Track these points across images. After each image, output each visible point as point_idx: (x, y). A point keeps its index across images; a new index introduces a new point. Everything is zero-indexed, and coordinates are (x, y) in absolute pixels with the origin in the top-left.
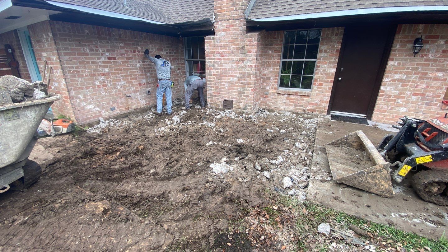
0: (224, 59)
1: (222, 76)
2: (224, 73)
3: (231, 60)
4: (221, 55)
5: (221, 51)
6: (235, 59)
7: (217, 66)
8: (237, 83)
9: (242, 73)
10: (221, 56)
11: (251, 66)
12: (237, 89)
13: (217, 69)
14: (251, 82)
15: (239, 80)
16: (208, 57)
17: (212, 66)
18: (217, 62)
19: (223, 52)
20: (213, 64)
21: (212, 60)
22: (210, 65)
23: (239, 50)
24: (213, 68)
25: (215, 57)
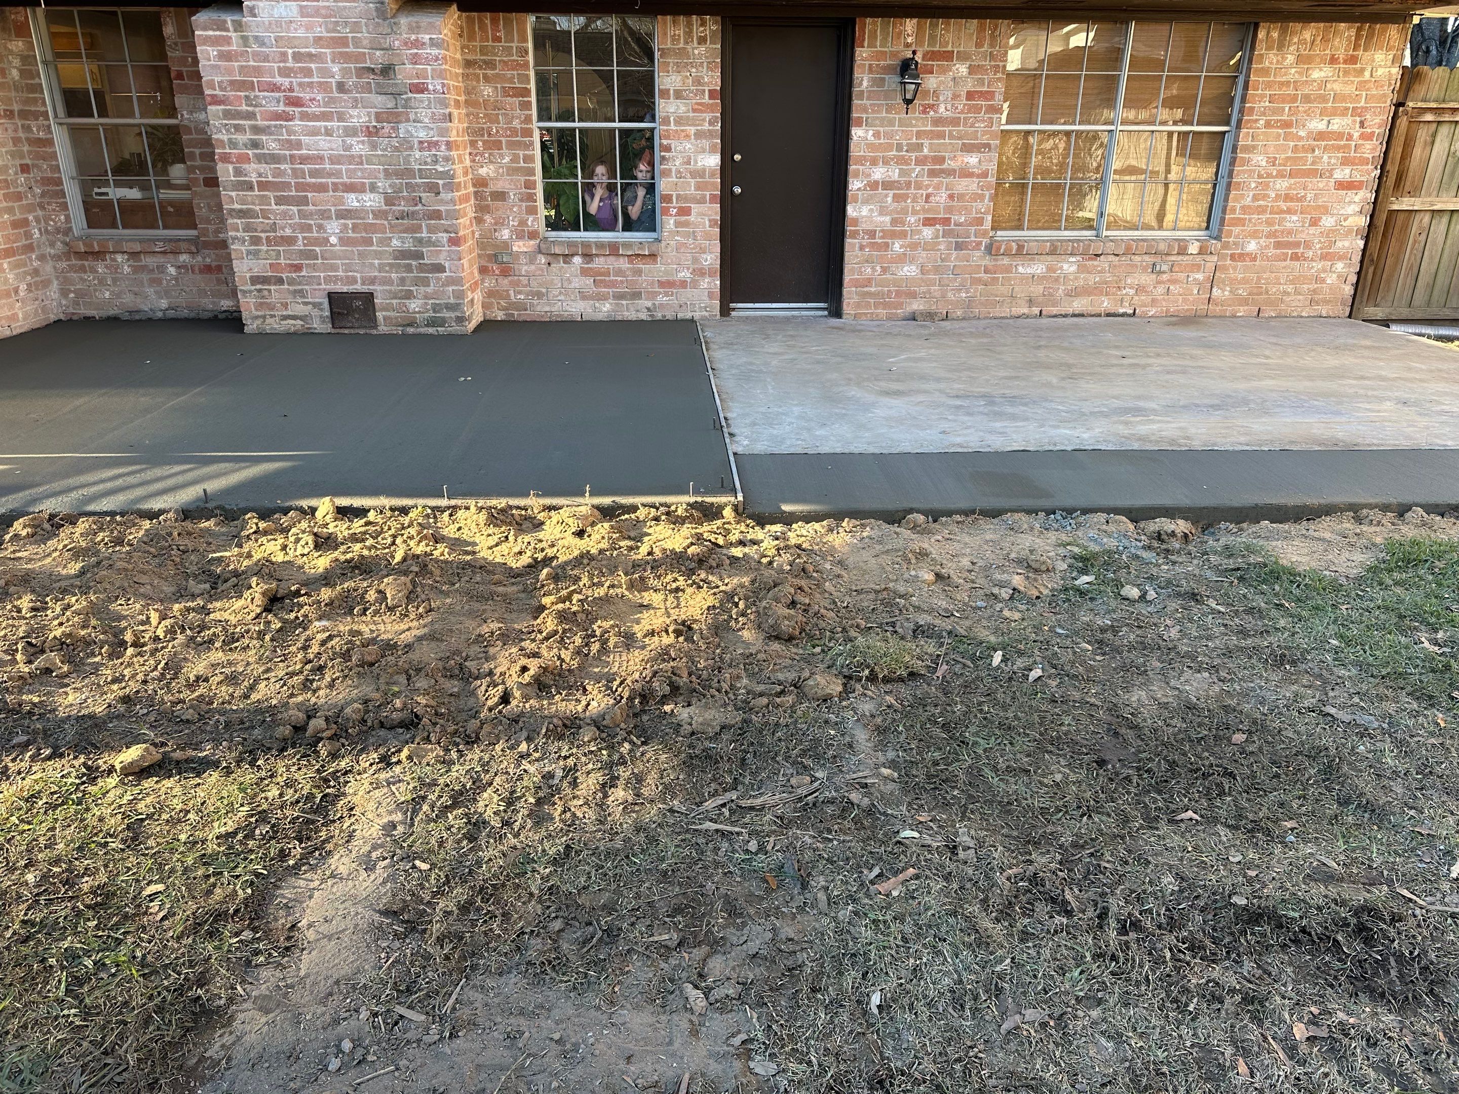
0: (305, 116)
1: (300, 187)
2: (314, 174)
3: (340, 119)
4: (287, 98)
5: (285, 82)
6: (359, 117)
7: (271, 145)
8: (378, 214)
9: (399, 174)
10: (286, 105)
11: (434, 145)
12: (386, 241)
13: (274, 159)
14: (442, 208)
15: (389, 201)
16: (222, 107)
17: (245, 145)
18: (269, 127)
19: (296, 88)
20: (249, 136)
21: (242, 118)
22: (233, 144)
23: (370, 79)
24: (255, 155)
25: (256, 106)
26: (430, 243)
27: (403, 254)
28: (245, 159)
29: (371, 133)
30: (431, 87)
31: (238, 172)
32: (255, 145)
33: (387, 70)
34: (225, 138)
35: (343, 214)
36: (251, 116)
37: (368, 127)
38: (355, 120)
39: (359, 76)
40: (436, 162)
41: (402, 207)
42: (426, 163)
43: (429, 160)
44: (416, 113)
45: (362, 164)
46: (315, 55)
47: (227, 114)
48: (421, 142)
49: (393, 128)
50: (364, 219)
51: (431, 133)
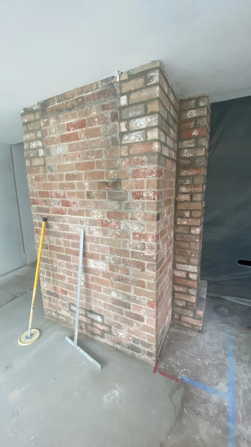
0: (71, 213)
1: (68, 251)
2: (73, 245)
3: (88, 215)
4: (63, 201)
5: (61, 191)
6: (97, 215)
8: (105, 275)
9: (118, 252)
10: (63, 205)
11: (143, 236)
12: (108, 291)
13: (57, 234)
14: (146, 281)
15: (112, 268)
16: (36, 206)
18: (54, 217)
19: (67, 196)
21: (43, 212)
23: (106, 189)
25: (49, 205)
26: (134, 300)
27: (117, 302)
29: (104, 224)
30: (145, 195)
32: (49, 226)
33: (116, 184)
35: (86, 270)
37: (102, 221)
38: (95, 216)
39: (99, 188)
40: (144, 249)
41: (119, 273)
42: (137, 248)
43: (139, 247)
44: (133, 214)
45: (98, 243)
46: (76, 176)
48: (135, 234)
49: (117, 223)
50: (97, 275)
51: (142, 228)
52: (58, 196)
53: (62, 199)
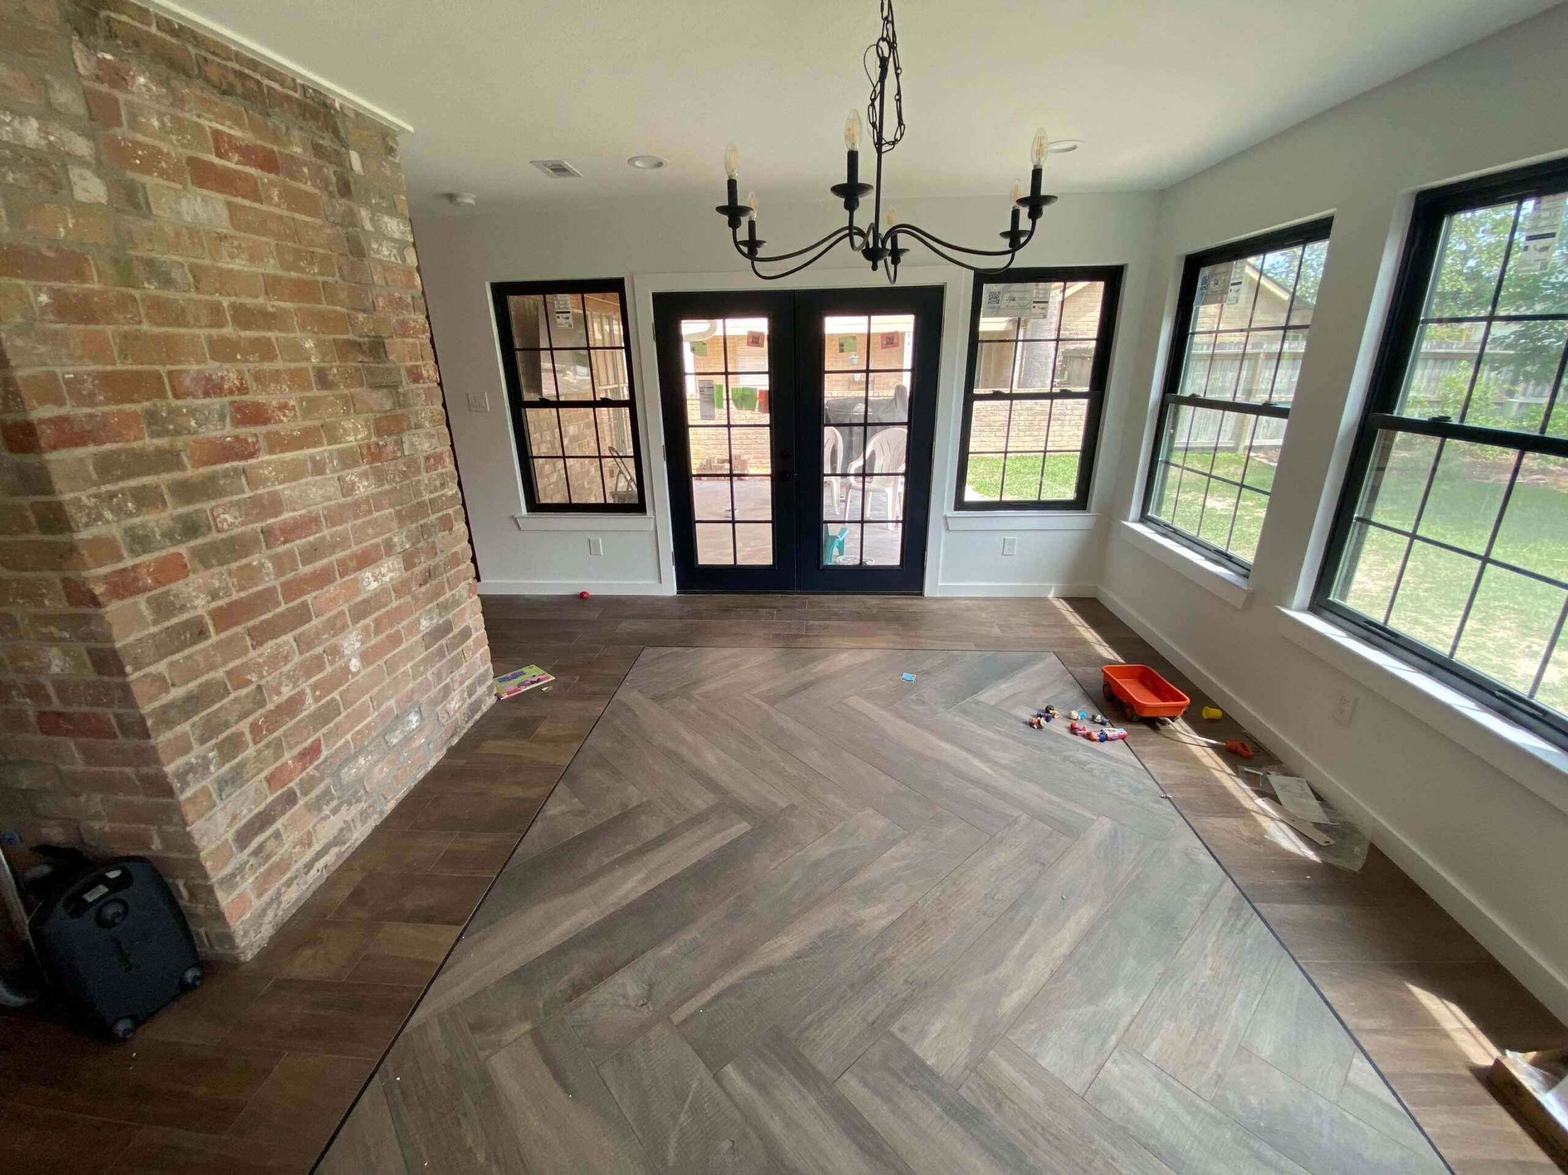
0: (277, 443)
1: (293, 589)
2: (312, 553)
3: (333, 440)
4: (239, 407)
5: (228, 371)
6: (355, 431)
7: (224, 519)
9: (412, 514)
10: (237, 423)
11: (438, 459)
12: (414, 627)
13: (237, 547)
15: (409, 562)
16: (92, 449)
17: (170, 536)
18: (212, 478)
19: (252, 385)
20: (175, 510)
21: (148, 472)
22: (140, 541)
23: (359, 361)
24: (196, 552)
25: (177, 433)
26: (454, 603)
27: (432, 637)
28: (174, 569)
29: (375, 454)
30: (424, 372)
31: (163, 608)
32: (191, 528)
33: (377, 348)
34: (115, 531)
35: (360, 612)
36: (168, 460)
37: (368, 447)
38: (351, 438)
39: (342, 356)
40: (443, 484)
41: (423, 564)
42: (435, 488)
43: (437, 483)
44: (416, 414)
45: (370, 512)
46: (273, 315)
47: (107, 467)
48: (427, 458)
49: (396, 442)
50: (386, 605)
51: (434, 441)
52: (212, 388)
53: (230, 398)
